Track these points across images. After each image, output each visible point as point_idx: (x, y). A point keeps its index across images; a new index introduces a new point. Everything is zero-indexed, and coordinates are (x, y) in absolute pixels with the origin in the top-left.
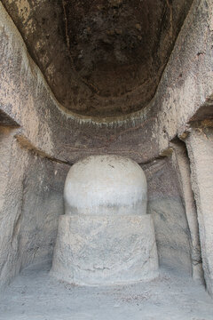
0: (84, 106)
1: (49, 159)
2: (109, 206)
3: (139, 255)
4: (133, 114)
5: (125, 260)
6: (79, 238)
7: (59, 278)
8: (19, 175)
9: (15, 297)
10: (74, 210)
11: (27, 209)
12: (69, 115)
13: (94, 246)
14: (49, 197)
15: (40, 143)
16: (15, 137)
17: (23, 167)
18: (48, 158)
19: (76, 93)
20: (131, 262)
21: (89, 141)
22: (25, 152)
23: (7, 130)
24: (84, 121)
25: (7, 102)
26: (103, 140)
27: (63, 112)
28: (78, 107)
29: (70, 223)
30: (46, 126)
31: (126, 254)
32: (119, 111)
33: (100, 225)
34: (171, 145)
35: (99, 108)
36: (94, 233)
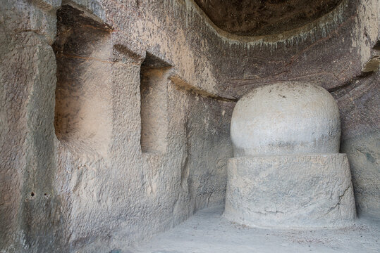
0: (253, 24)
1: (213, 98)
2: (281, 145)
3: (323, 199)
4: (323, 18)
5: (304, 204)
6: (248, 180)
7: (230, 219)
8: (180, 118)
9: (187, 230)
10: (242, 152)
11: (194, 154)
12: (233, 41)
13: (265, 189)
14: (218, 141)
15: (199, 80)
16: (169, 78)
17: (182, 109)
18: (211, 98)
19: (240, 9)
20: (311, 208)
21: (262, 68)
22: (183, 93)
23: (160, 73)
24: (253, 44)
25: (154, 43)
26: (280, 64)
27: (224, 38)
28: (244, 27)
29: (237, 165)
30: (203, 60)
31: (305, 199)
32: (302, 19)
33: (270, 166)
34: (375, 53)
35: (273, 21)
36: (263, 175)
